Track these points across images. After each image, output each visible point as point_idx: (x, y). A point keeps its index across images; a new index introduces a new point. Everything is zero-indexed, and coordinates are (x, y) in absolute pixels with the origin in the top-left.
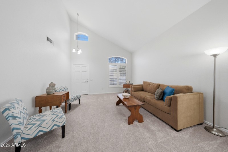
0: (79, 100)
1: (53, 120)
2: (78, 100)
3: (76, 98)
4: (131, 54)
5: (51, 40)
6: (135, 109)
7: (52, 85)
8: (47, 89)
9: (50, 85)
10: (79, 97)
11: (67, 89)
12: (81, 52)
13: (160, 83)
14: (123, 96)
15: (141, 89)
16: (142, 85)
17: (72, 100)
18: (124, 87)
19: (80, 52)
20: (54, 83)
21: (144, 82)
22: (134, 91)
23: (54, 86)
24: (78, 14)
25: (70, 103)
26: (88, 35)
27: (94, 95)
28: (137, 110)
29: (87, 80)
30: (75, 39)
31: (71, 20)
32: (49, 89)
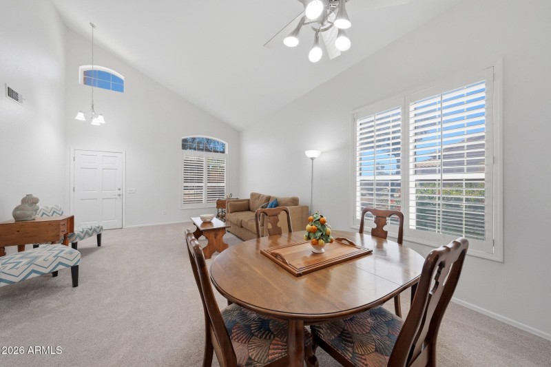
0: (99, 237)
1: (56, 256)
2: (96, 236)
3: (90, 232)
4: (237, 134)
5: (17, 94)
6: (216, 235)
7: (30, 201)
8: (17, 209)
9: (24, 201)
10: (98, 230)
11: (60, 213)
12: (103, 122)
13: (272, 196)
14: (202, 218)
15: (246, 207)
16: (249, 200)
17: (82, 235)
18: (218, 208)
19: (99, 121)
20: (35, 195)
21: (253, 195)
22: (232, 212)
23: (37, 203)
24: (93, 26)
25: (75, 242)
26: (122, 77)
27: (140, 228)
28: (218, 237)
29: (120, 192)
30: (80, 82)
31: (69, 30)
32: (22, 210)
